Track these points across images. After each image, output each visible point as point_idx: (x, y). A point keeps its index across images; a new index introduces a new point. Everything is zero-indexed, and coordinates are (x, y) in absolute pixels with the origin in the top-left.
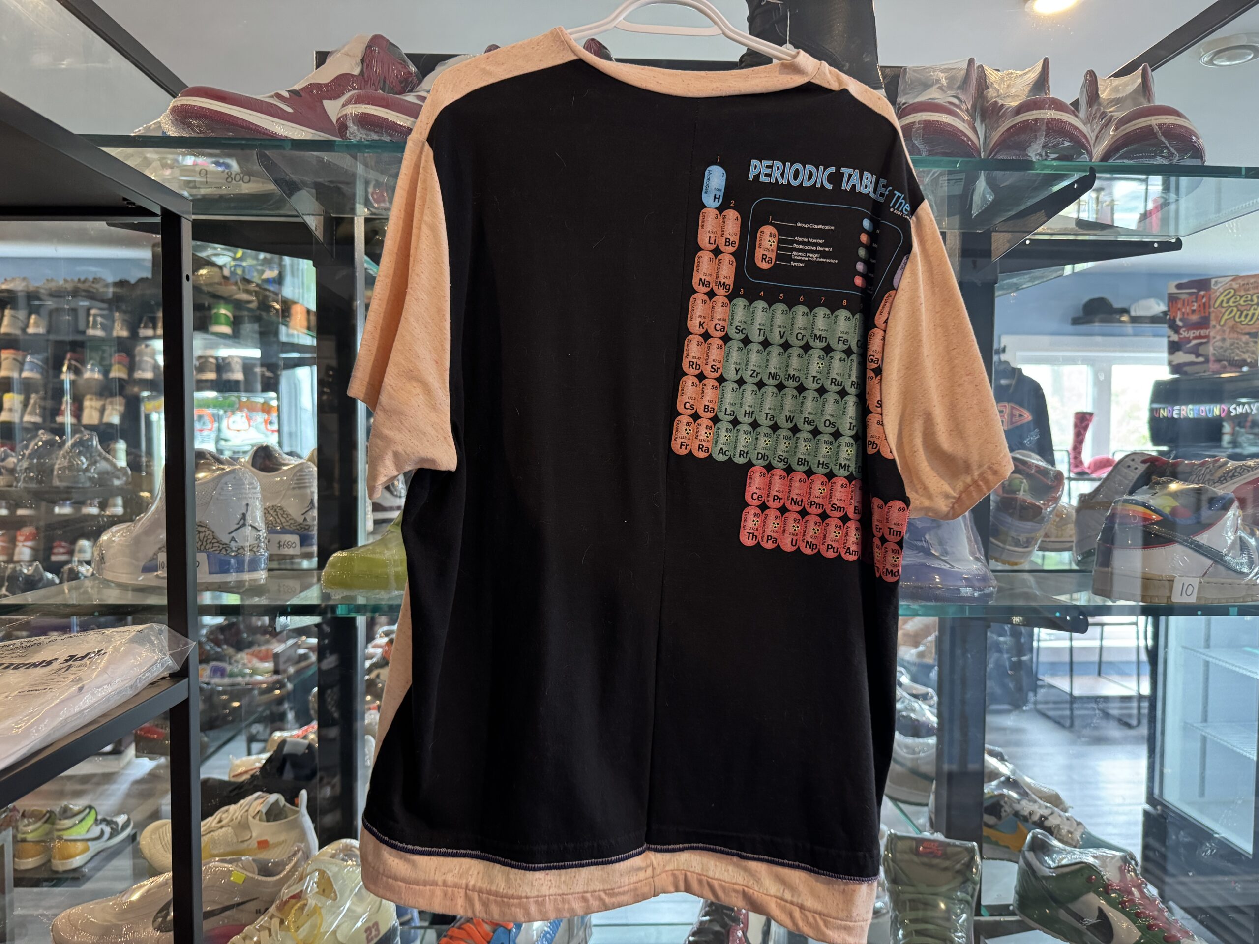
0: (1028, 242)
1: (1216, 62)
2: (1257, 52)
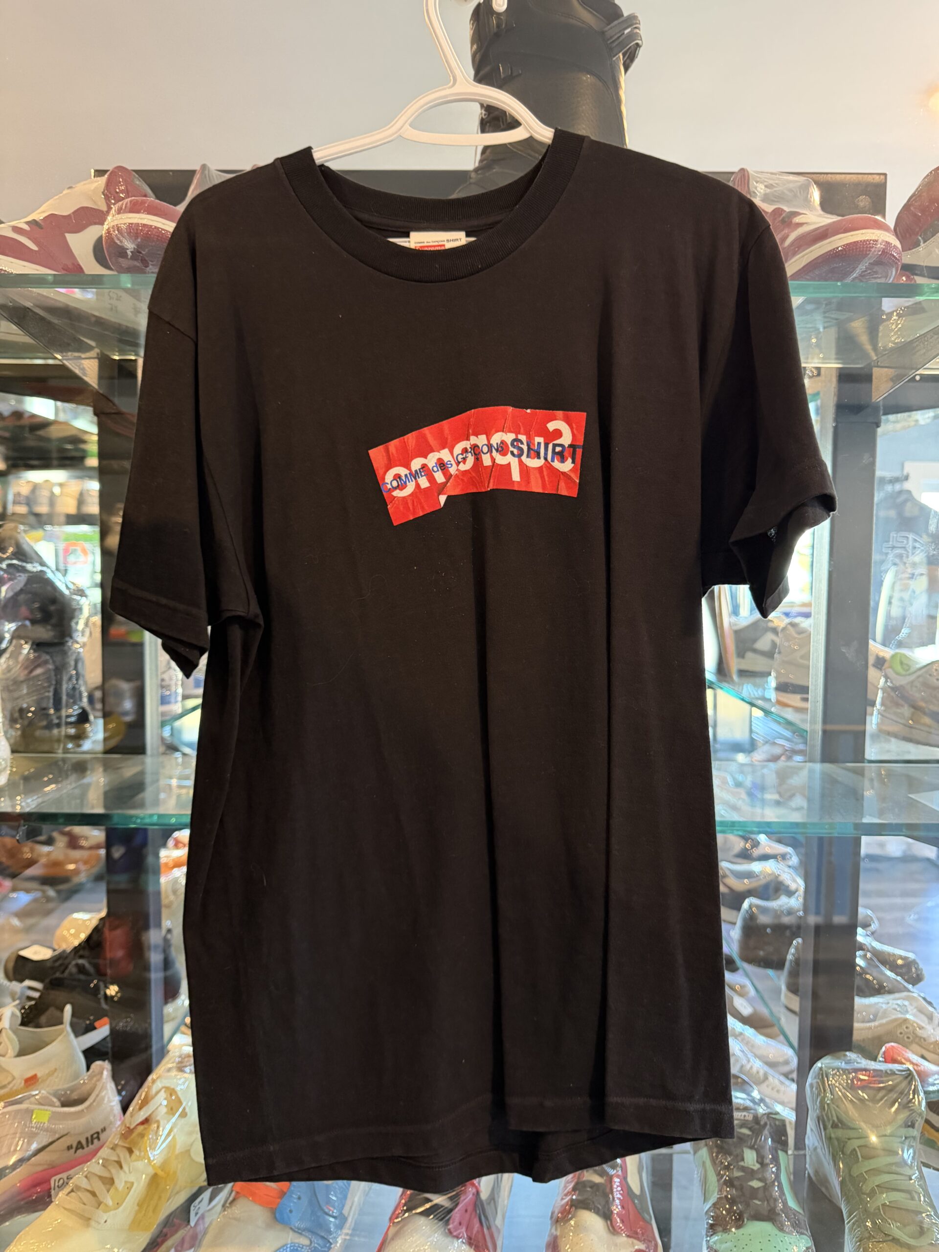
0: (918, 378)
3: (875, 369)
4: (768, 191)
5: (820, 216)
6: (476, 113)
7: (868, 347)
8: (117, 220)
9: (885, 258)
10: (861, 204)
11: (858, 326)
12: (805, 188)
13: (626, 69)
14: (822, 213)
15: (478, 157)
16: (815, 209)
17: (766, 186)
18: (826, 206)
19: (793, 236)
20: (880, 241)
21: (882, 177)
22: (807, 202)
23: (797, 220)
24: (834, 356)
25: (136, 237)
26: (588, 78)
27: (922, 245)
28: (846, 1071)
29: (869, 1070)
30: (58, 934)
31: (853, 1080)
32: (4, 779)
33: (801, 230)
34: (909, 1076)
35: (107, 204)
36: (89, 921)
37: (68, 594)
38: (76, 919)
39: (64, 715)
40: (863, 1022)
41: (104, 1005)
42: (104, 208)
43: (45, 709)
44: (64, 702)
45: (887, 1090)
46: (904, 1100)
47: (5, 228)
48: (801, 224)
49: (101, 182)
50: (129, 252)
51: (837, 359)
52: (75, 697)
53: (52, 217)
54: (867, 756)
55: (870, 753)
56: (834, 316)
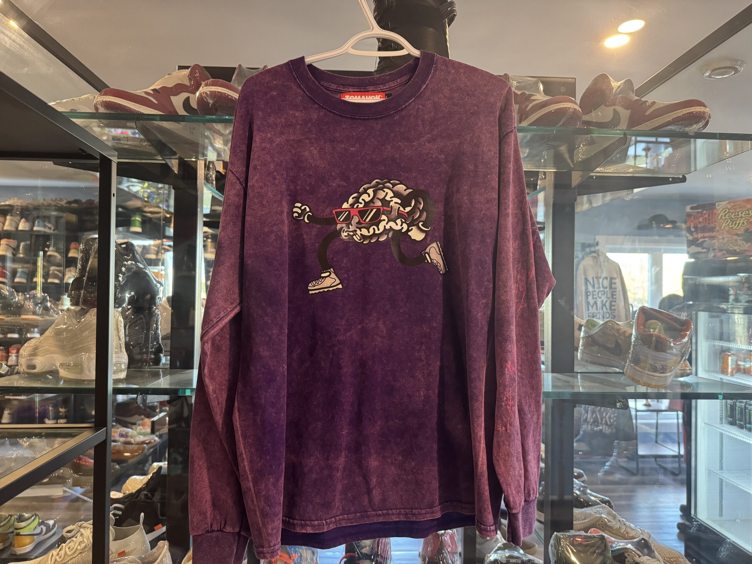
0: (594, 177)
1: (713, 76)
2: (736, 71)
3: (572, 172)
4: (518, 84)
5: (543, 96)
6: (377, 44)
7: (569, 160)
8: (204, 89)
9: (575, 116)
10: (562, 91)
11: (563, 149)
12: (536, 84)
13: (449, 26)
15: (377, 65)
16: (541, 93)
17: (517, 82)
18: (546, 92)
19: (531, 105)
20: (572, 108)
21: (574, 80)
22: (538, 90)
23: (532, 98)
24: (552, 165)
25: (214, 98)
26: (431, 30)
27: (593, 112)
28: (569, 537)
29: (581, 536)
30: (124, 487)
31: (573, 540)
32: (123, 375)
33: (534, 103)
34: (602, 538)
35: (190, 82)
36: (143, 479)
37: (155, 282)
38: (135, 479)
39: (150, 347)
40: (579, 520)
41: (160, 517)
42: (189, 84)
43: (140, 344)
44: (150, 340)
45: (592, 546)
46: (600, 551)
47: (140, 92)
48: (534, 100)
49: (187, 72)
50: (210, 105)
51: (554, 167)
52: (156, 338)
53: (164, 88)
54: (575, 370)
55: (577, 369)
56: (551, 144)
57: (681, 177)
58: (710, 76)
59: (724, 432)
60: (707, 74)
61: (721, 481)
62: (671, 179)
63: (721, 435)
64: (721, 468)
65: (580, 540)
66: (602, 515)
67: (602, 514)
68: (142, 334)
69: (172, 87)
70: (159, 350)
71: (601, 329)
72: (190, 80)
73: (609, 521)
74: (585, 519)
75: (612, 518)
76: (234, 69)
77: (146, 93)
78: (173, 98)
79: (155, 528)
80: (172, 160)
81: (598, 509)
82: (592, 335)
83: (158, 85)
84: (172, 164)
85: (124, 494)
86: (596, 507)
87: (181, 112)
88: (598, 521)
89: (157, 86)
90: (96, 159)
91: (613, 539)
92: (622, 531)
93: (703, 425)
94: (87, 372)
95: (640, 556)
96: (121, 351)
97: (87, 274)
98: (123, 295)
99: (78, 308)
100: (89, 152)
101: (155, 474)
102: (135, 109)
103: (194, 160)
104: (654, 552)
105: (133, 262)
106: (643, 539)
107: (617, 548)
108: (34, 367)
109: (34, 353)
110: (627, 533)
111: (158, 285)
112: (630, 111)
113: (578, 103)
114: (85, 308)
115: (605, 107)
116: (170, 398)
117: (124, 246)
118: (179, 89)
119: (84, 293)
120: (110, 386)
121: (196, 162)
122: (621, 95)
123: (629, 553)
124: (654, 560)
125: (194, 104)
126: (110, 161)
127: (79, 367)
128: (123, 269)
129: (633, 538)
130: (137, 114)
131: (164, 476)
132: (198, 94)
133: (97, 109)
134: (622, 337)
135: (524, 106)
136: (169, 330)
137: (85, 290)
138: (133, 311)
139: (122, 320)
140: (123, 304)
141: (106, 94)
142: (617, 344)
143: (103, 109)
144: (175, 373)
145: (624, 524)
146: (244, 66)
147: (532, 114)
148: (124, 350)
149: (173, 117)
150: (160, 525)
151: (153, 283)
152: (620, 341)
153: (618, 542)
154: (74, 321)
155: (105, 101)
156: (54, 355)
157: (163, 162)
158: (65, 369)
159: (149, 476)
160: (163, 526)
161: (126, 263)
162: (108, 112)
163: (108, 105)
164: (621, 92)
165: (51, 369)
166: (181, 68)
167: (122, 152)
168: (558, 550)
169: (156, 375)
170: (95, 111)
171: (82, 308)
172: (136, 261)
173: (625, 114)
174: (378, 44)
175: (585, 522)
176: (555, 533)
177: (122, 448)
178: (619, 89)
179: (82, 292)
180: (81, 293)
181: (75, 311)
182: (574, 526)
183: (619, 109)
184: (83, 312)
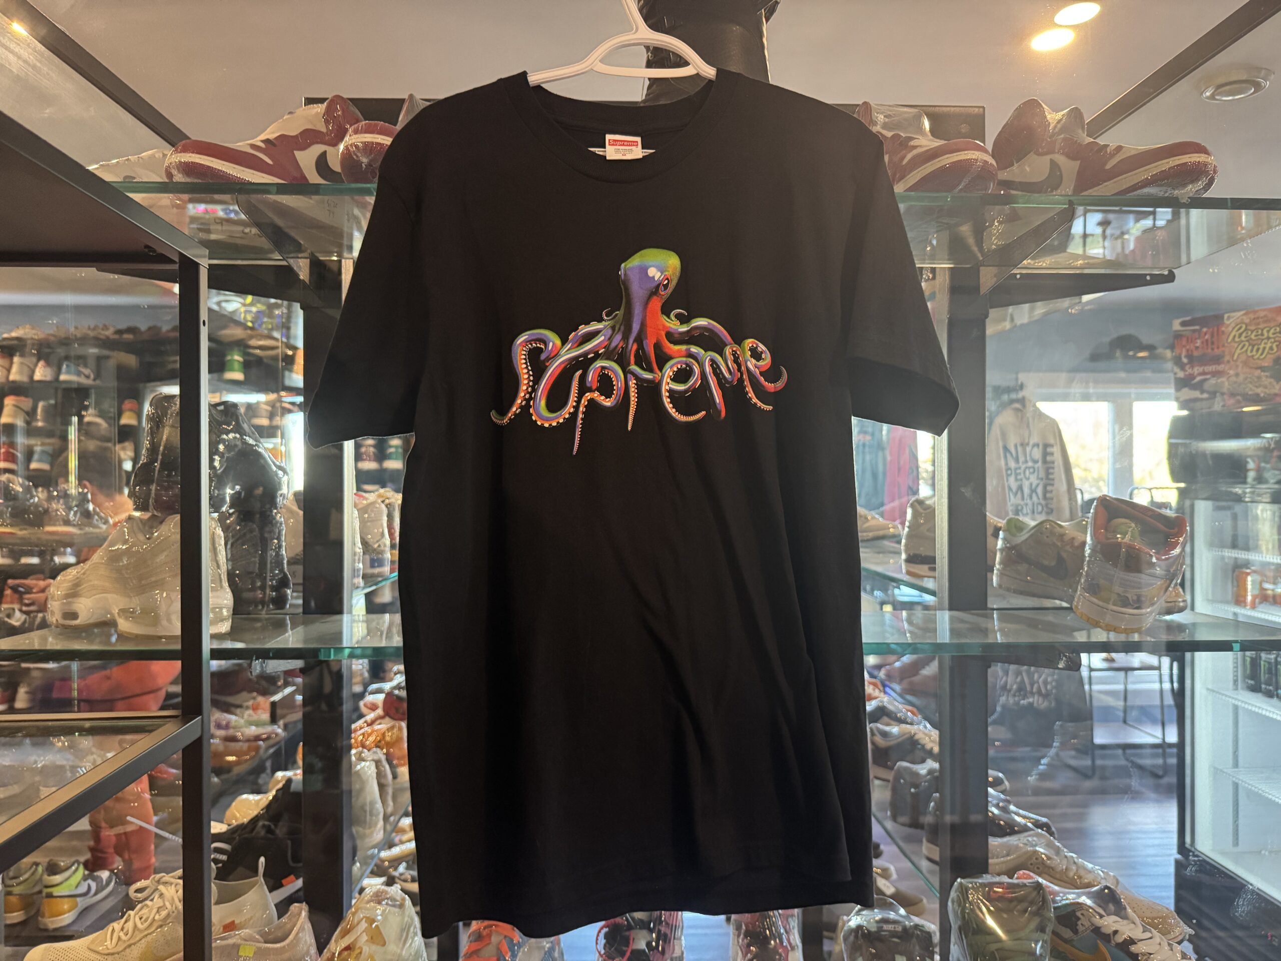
0: (1018, 276)
1: (1217, 97)
2: (1258, 86)
3: (981, 268)
4: (887, 120)
5: (930, 140)
6: (644, 56)
7: (975, 249)
8: (352, 139)
9: (985, 174)
10: (963, 131)
11: (965, 229)
12: (918, 118)
13: (767, 21)
14: (931, 137)
15: (645, 92)
16: (927, 135)
17: (885, 116)
18: (935, 132)
19: (909, 156)
20: (979, 160)
21: (981, 110)
22: (920, 130)
23: (912, 143)
24: (947, 257)
25: (371, 153)
26: (737, 29)
27: (1015, 165)
28: (984, 885)
29: (1003, 883)
30: (228, 813)
31: (989, 892)
32: (225, 627)
33: (915, 152)
34: (1039, 886)
35: (327, 127)
36: (261, 800)
37: (274, 468)
38: (247, 800)
39: (268, 578)
40: (997, 858)
41: (291, 863)
42: (324, 130)
43: (251, 573)
44: (269, 566)
45: (1020, 900)
46: (1034, 908)
47: (242, 146)
48: (915, 147)
49: (320, 108)
50: (364, 166)
51: (949, 260)
52: (278, 562)
53: (282, 137)
54: (990, 605)
55: (992, 603)
56: (944, 221)
57: (1166, 273)
58: (1212, 97)
59: (1240, 704)
60: (1208, 94)
61: (1236, 786)
62: (1148, 278)
63: (1236, 708)
64: (1236, 765)
65: (1000, 890)
66: (1037, 849)
67: (1036, 845)
68: (255, 557)
69: (296, 136)
70: (283, 583)
71: (1031, 536)
72: (327, 122)
73: (1049, 858)
74: (1008, 855)
75: (1053, 852)
76: (402, 101)
77: (253, 146)
78: (297, 154)
79: (284, 881)
80: (300, 260)
81: (1030, 839)
82: (1017, 545)
83: (273, 133)
84: (299, 267)
85: (229, 825)
86: (1026, 834)
87: (314, 178)
88: (1030, 858)
89: (270, 134)
90: (173, 262)
91: (1056, 888)
92: (1071, 874)
93: (1204, 692)
94: (164, 622)
95: (1101, 916)
96: (221, 587)
97: (160, 457)
98: (221, 492)
99: (146, 515)
100: (160, 250)
101: (281, 792)
102: (235, 174)
103: (335, 258)
104: (1125, 908)
105: (238, 436)
106: (1107, 887)
107: (1064, 902)
108: (74, 616)
109: (74, 593)
110: (1080, 877)
111: (280, 473)
112: (1079, 162)
113: (990, 150)
114: (159, 515)
115: (1035, 157)
116: (306, 663)
117: (222, 408)
118: (308, 138)
119: (156, 489)
120: (207, 645)
121: (340, 262)
122: (1062, 136)
123: (1084, 912)
124: (1125, 922)
125: (335, 164)
126: (196, 265)
127: (150, 614)
128: (221, 447)
129: (1089, 885)
130: (238, 184)
131: (297, 794)
132: (342, 147)
133: (170, 175)
134: (1068, 548)
135: (899, 156)
136: (300, 548)
137: (158, 485)
138: (238, 517)
139: (222, 534)
140: (223, 506)
141: (185, 150)
142: (1060, 560)
143: (180, 175)
144: (312, 622)
145: (1075, 863)
146: (418, 96)
147: (911, 171)
148: (226, 584)
149: (300, 186)
150: (292, 877)
151: (271, 469)
152: (1064, 555)
153: (1065, 894)
154: (141, 537)
155: (185, 163)
156: (109, 596)
157: (284, 263)
158: (127, 619)
159: (270, 796)
160: (297, 878)
161: (225, 436)
162: (188, 180)
163: (189, 169)
164: (1062, 131)
165: (104, 619)
166: (310, 101)
167: (215, 248)
168: (964, 908)
169: (279, 626)
170: (167, 181)
171: (153, 516)
172: (242, 433)
173: (1070, 167)
174: (646, 56)
175: (1007, 861)
176: (959, 880)
177: (221, 748)
178: (1059, 126)
179: (153, 487)
180: (151, 490)
181: (141, 520)
182: (990, 868)
183: (1061, 159)
184: (155, 522)
